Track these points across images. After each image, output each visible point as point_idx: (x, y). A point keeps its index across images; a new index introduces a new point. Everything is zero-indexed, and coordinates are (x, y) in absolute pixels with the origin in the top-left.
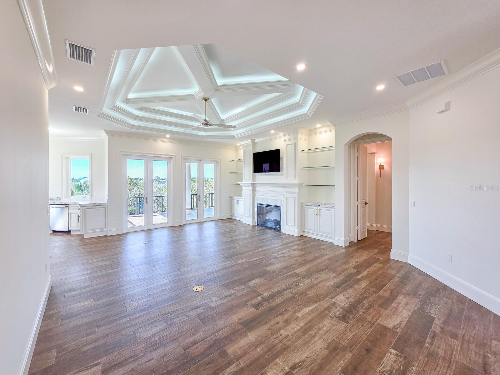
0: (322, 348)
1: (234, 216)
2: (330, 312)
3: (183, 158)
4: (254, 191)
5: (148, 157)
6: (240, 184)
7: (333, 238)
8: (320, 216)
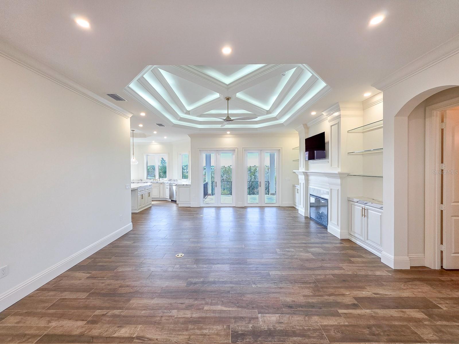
0: (176, 342)
1: (296, 205)
2: (235, 322)
3: (244, 149)
4: (307, 180)
5: (217, 150)
6: (297, 172)
7: (380, 251)
8: (368, 218)
